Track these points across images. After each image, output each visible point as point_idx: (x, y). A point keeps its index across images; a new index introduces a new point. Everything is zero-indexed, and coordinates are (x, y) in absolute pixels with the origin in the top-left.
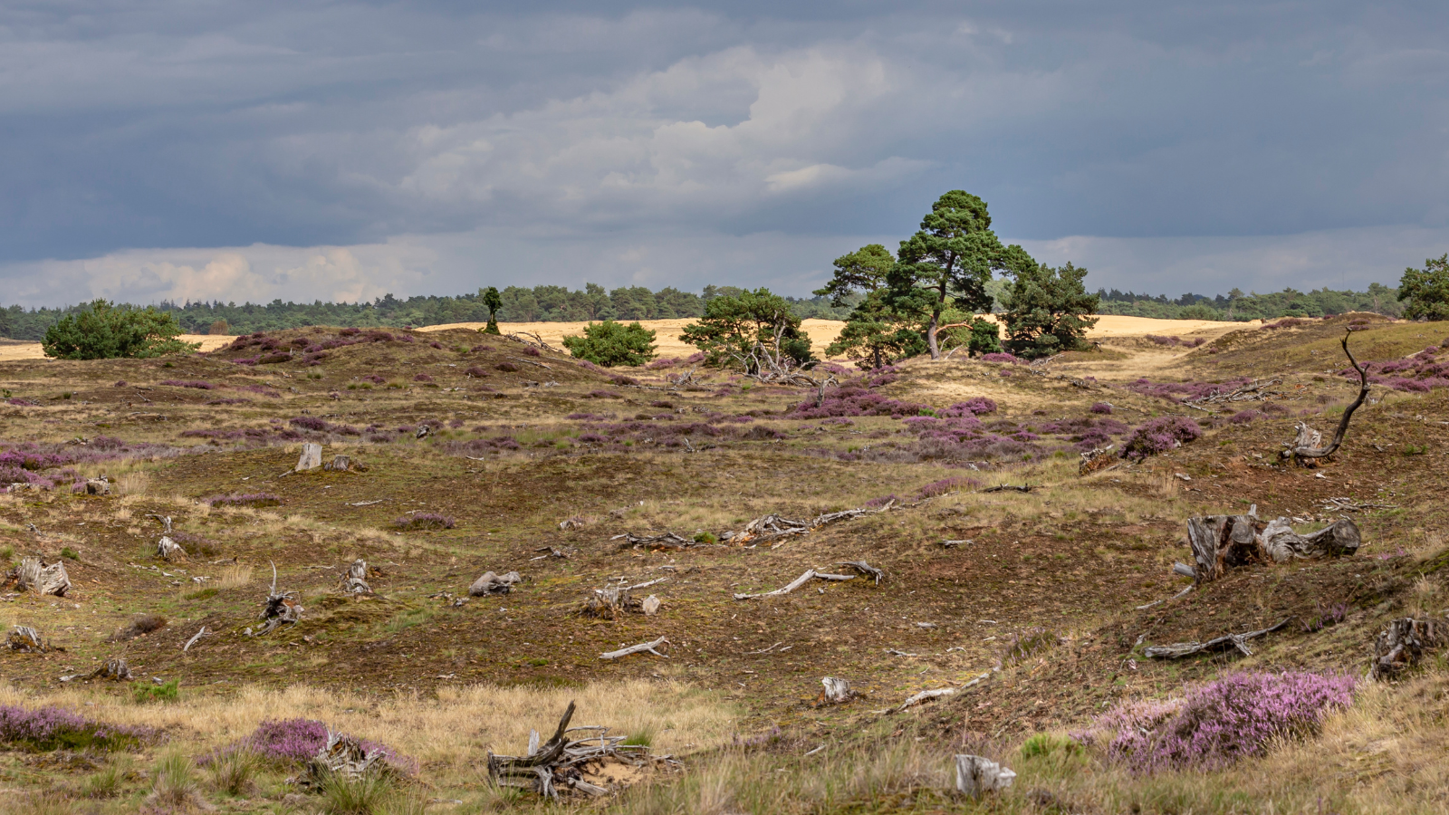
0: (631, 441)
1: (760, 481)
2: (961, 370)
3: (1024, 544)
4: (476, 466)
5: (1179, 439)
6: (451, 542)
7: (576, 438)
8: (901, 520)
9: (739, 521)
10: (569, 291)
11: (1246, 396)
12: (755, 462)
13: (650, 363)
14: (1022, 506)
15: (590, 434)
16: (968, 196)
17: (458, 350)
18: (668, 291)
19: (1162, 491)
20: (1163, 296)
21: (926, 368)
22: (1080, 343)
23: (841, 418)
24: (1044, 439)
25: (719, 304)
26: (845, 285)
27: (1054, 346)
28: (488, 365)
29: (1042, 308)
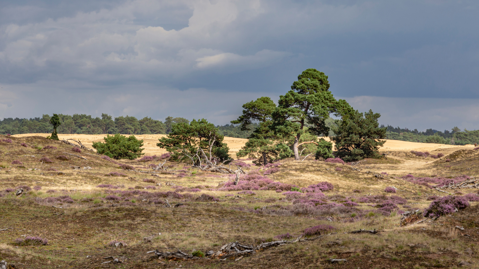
0: (134, 200)
1: (215, 224)
2: (314, 167)
3: (375, 262)
4: (58, 211)
5: (457, 207)
6: (46, 253)
7: (104, 198)
8: (306, 247)
9: (216, 245)
10: (92, 117)
11: (469, 185)
12: (212, 213)
13: (140, 158)
14: (373, 241)
15: (112, 195)
16: (317, 72)
17: (36, 148)
18: (146, 119)
19: (449, 236)
20: (416, 130)
21: (295, 165)
22: (376, 154)
23: (248, 191)
24: (361, 206)
25: (179, 126)
26: (249, 118)
27: (361, 155)
28: (52, 156)
29: (356, 134)
